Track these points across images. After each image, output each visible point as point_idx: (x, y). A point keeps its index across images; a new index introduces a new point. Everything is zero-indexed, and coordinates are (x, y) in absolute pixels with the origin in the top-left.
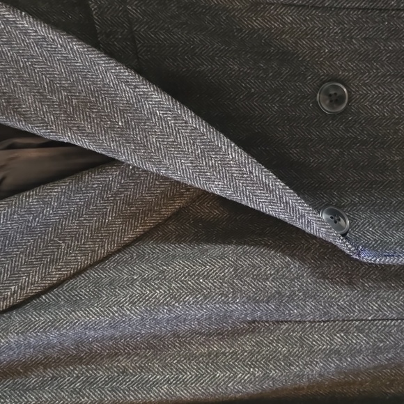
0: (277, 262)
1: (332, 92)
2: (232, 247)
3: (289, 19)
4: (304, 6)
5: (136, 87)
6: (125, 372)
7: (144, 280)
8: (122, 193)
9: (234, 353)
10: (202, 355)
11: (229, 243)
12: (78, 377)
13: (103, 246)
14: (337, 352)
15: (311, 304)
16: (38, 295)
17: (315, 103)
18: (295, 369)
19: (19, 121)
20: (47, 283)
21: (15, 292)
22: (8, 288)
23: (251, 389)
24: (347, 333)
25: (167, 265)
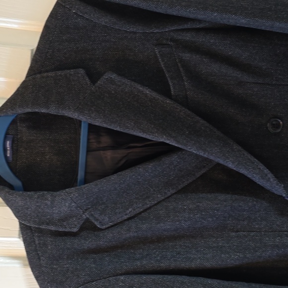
0: (250, 204)
1: (274, 123)
2: (230, 196)
3: (256, 89)
4: (263, 83)
5: (193, 118)
6: (179, 253)
7: (190, 209)
8: (178, 165)
9: (229, 246)
10: (214, 247)
11: (228, 193)
12: (158, 255)
13: (169, 191)
14: (277, 246)
15: (264, 223)
16: (140, 213)
17: (267, 128)
18: (258, 254)
19: (140, 132)
20: (145, 207)
21: (131, 211)
22: (128, 209)
23: (237, 263)
24: (281, 237)
25: (200, 203)
